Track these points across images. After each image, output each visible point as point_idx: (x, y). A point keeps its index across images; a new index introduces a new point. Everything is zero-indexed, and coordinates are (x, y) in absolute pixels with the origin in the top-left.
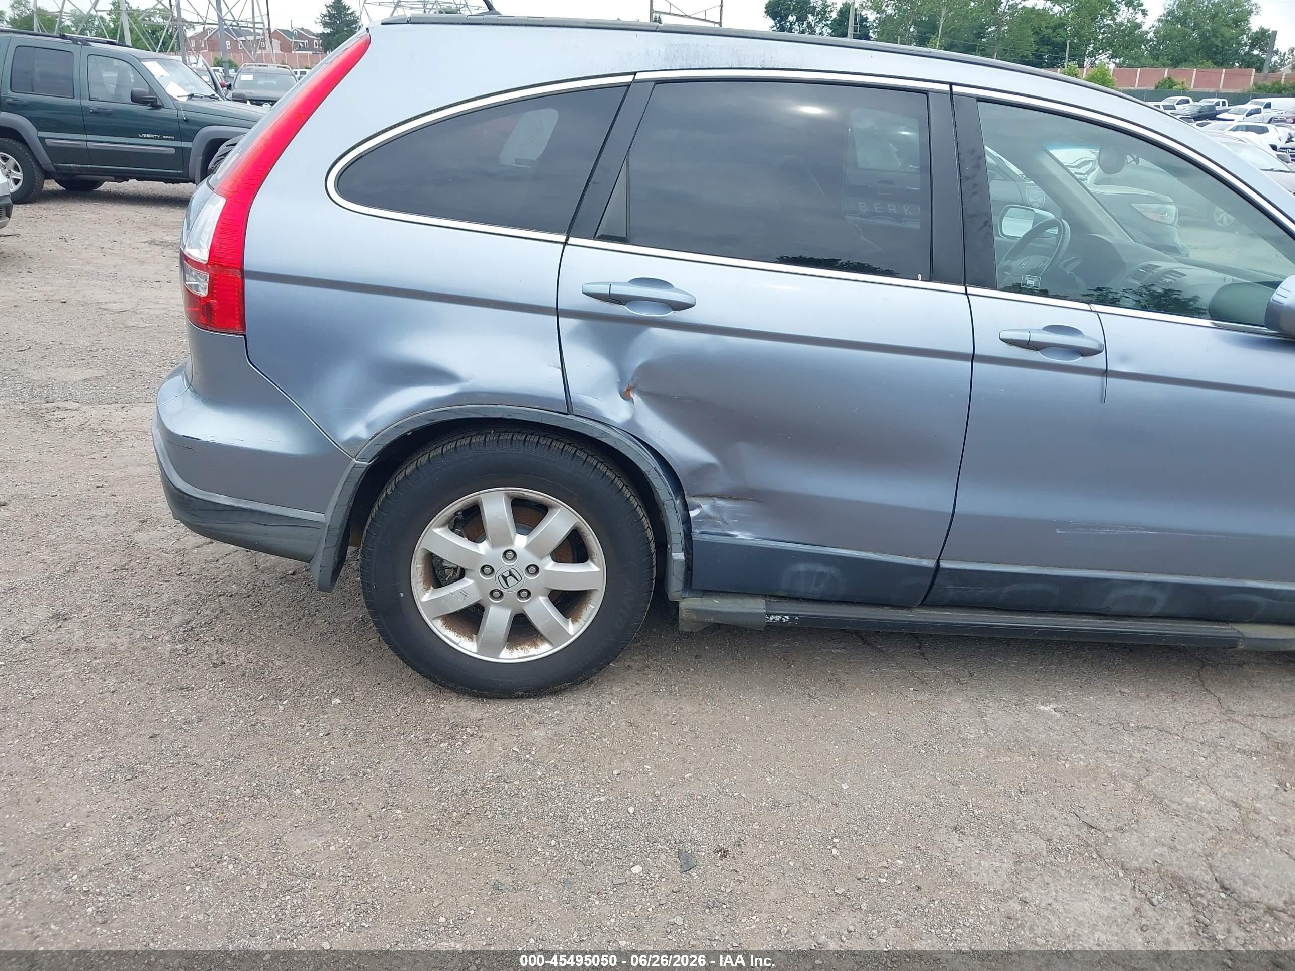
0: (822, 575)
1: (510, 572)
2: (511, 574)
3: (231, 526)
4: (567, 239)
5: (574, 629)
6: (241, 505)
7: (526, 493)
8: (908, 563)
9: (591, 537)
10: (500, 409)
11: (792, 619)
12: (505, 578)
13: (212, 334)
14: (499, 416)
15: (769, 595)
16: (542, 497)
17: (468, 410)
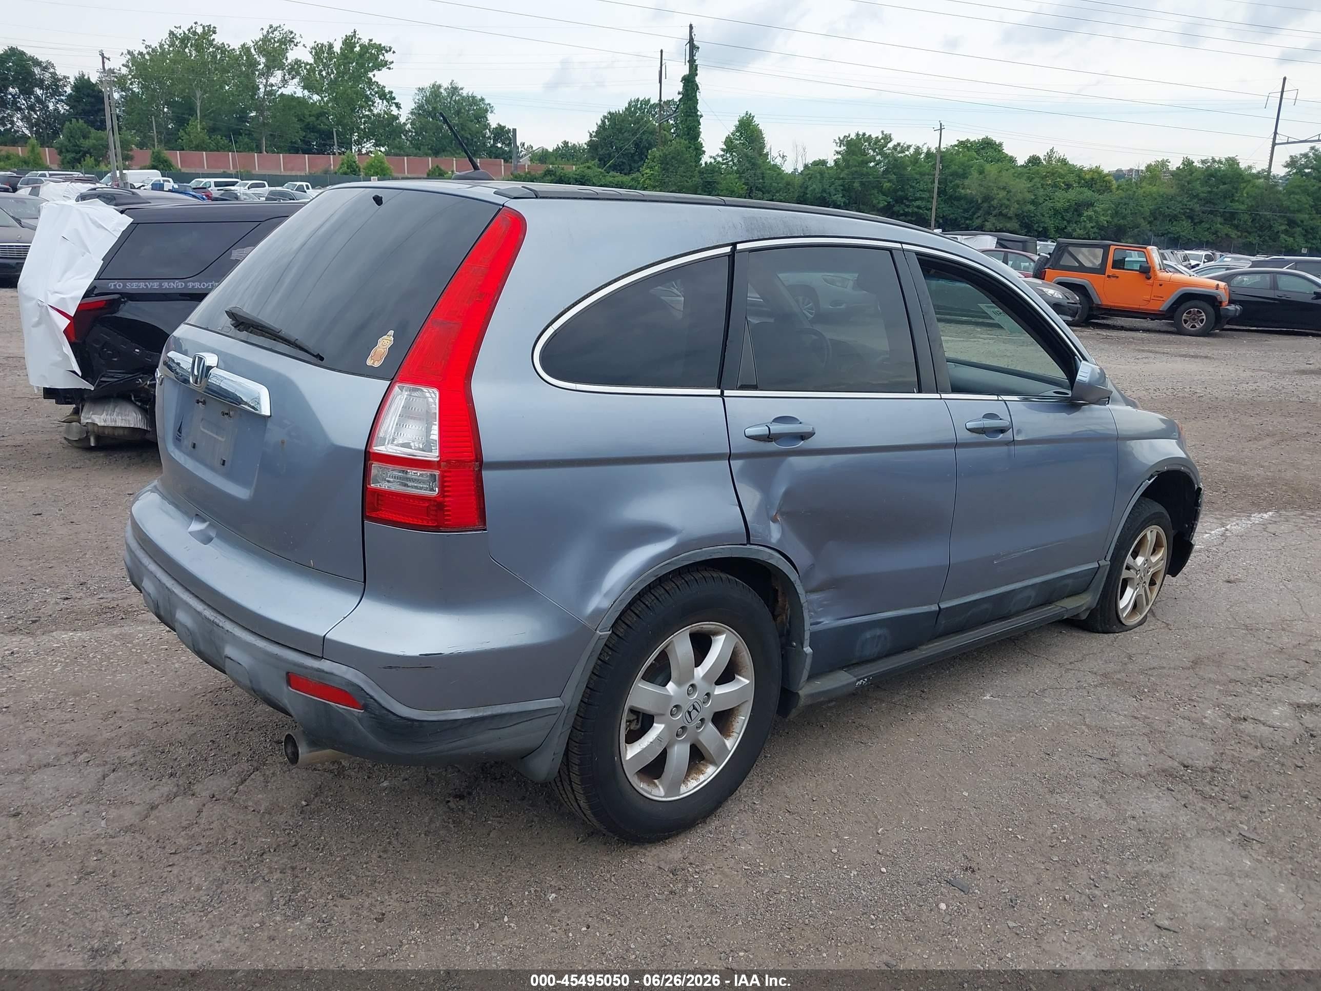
0: (879, 636)
1: (694, 706)
2: (694, 708)
3: (464, 742)
4: (722, 392)
5: (731, 744)
6: (481, 714)
7: (704, 626)
8: (922, 611)
9: (745, 653)
10: (705, 551)
11: (869, 679)
12: (689, 713)
13: (448, 536)
14: (703, 558)
15: (847, 666)
16: (714, 627)
17: (683, 559)
